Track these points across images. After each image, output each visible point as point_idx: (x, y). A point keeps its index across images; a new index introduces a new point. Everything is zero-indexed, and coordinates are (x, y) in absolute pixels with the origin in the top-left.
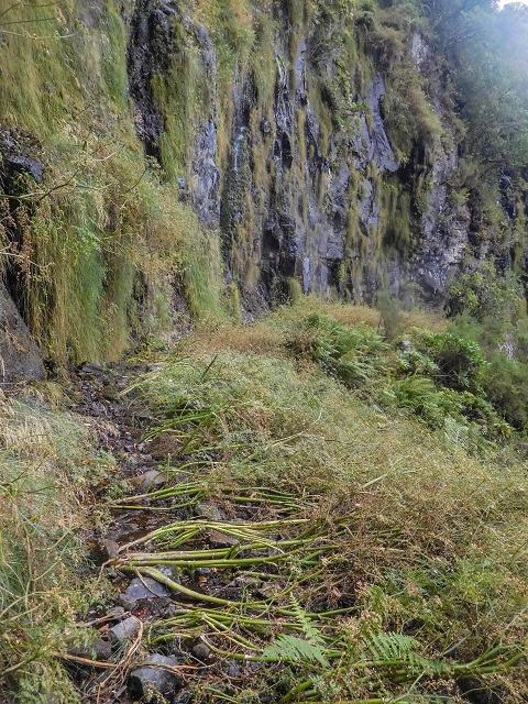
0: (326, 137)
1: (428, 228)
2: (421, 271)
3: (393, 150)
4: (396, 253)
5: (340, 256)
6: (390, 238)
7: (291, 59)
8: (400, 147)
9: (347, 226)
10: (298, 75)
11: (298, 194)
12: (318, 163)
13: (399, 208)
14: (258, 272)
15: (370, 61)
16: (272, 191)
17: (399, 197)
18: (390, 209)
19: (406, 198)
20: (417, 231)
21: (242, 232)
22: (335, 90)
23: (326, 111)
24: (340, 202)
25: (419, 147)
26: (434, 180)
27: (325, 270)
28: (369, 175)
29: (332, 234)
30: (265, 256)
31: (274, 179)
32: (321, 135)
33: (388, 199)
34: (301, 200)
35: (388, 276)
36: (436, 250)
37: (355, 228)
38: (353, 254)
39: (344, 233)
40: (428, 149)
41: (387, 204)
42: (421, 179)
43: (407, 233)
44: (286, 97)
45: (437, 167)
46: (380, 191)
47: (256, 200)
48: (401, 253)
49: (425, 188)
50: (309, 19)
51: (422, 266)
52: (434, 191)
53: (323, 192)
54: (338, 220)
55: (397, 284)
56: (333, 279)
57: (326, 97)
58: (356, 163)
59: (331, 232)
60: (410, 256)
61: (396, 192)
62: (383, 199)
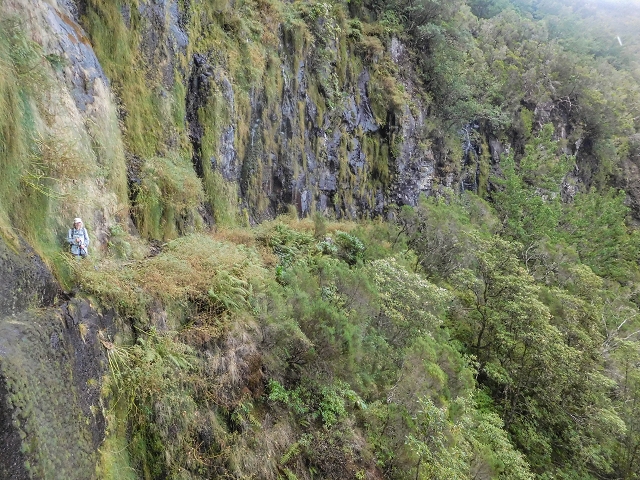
0: (321, 115)
1: (401, 168)
2: (400, 196)
3: (374, 118)
4: (380, 184)
5: (334, 189)
6: (375, 174)
7: (294, 72)
8: (378, 114)
9: (338, 169)
10: (298, 81)
11: (298, 153)
12: (315, 132)
13: (380, 154)
14: (268, 201)
15: (358, 60)
16: (279, 153)
17: (380, 147)
18: (375, 156)
19: (385, 147)
20: (394, 170)
21: (254, 180)
22: (326, 86)
23: (322, 98)
24: (333, 154)
25: (391, 114)
26: (405, 134)
27: (324, 197)
28: (357, 134)
29: (328, 174)
30: (274, 191)
31: (280, 146)
32: (317, 114)
33: (372, 150)
34: (300, 156)
35: (374, 200)
36: (409, 182)
37: (345, 170)
38: (345, 186)
39: (337, 173)
40: (397, 116)
41: (372, 153)
42: (394, 135)
43: (387, 171)
44: (290, 97)
45: (405, 127)
46: (365, 144)
47: (265, 160)
48: (384, 184)
49: (398, 140)
50: (308, 45)
51: (400, 192)
52: (405, 143)
53: (319, 149)
54: (333, 166)
55: (381, 205)
56: (330, 204)
57: (321, 90)
58: (345, 128)
59: (328, 173)
60: (390, 186)
61: (378, 144)
62: (369, 149)
